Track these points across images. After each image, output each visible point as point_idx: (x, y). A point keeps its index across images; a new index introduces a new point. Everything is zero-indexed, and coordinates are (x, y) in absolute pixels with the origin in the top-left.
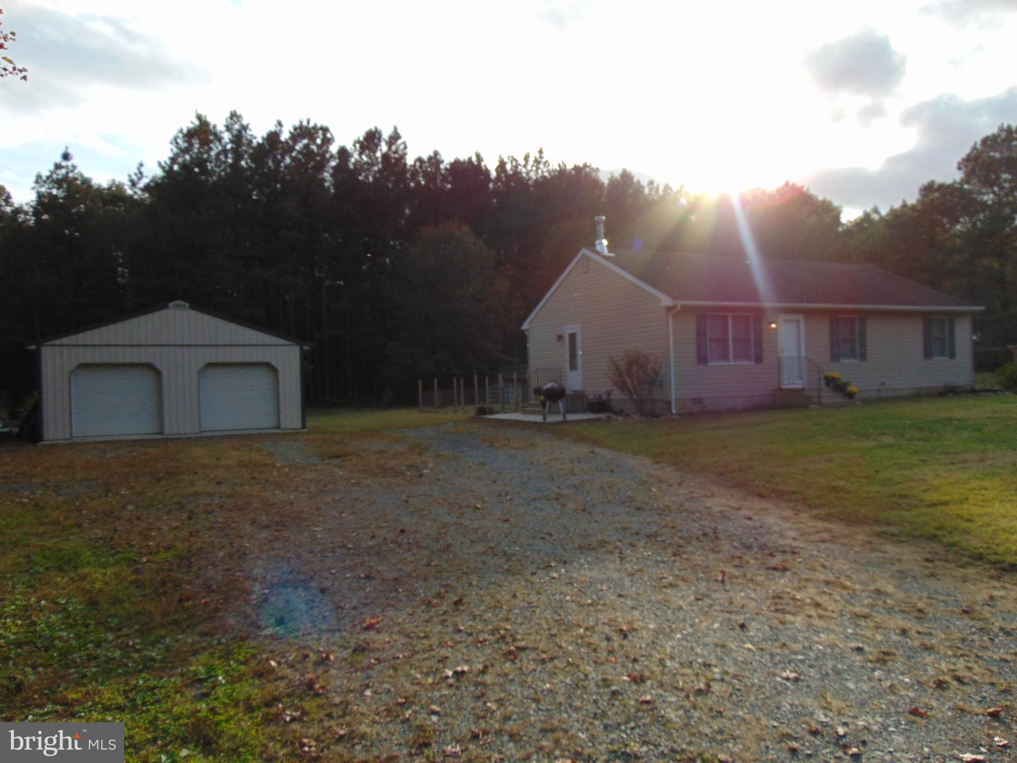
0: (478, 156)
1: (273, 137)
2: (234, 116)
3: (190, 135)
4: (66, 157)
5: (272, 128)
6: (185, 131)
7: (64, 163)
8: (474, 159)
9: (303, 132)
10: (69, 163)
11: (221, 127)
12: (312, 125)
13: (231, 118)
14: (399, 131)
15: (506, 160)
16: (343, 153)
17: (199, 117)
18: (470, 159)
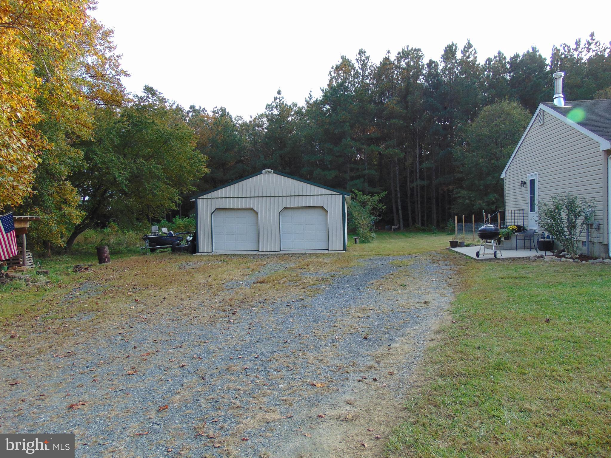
0: (534, 49)
1: (386, 62)
2: (361, 52)
3: (337, 69)
4: (279, 93)
5: (384, 55)
6: (335, 67)
7: (278, 97)
8: (531, 51)
9: (404, 55)
10: (280, 96)
11: (354, 61)
12: (410, 49)
13: (359, 54)
14: (471, 42)
15: (559, 48)
16: (431, 63)
17: (342, 58)
18: (528, 52)
